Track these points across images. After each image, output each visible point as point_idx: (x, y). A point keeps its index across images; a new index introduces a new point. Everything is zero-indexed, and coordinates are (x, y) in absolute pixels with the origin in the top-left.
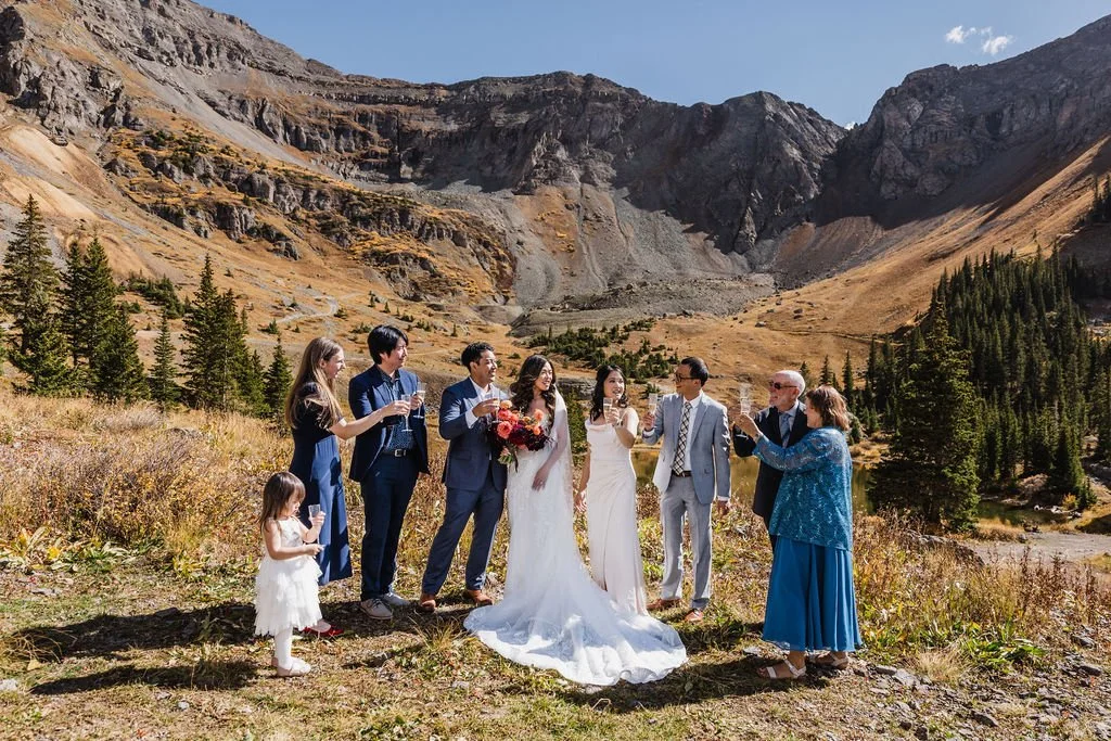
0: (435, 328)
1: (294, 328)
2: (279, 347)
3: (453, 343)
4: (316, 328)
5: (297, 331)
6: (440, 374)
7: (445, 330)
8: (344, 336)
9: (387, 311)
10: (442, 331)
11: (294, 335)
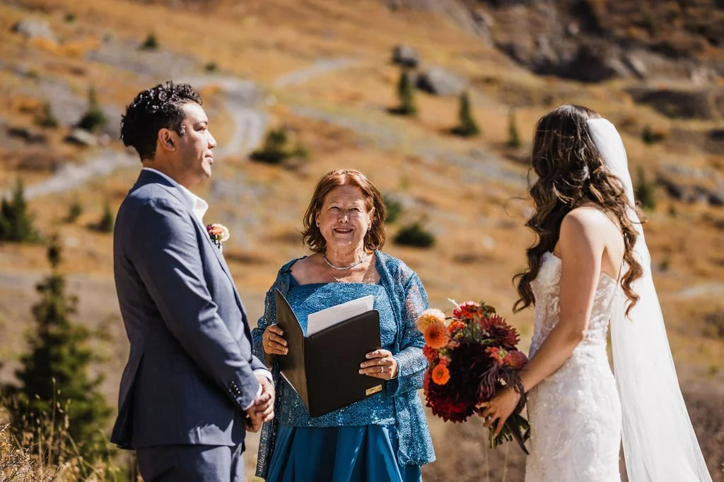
9: (466, 129)
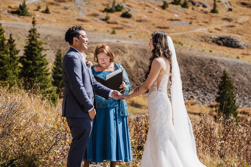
0: (194, 4)
1: (43, 9)
2: (33, 30)
3: (214, 21)
4: (66, 9)
5: (47, 11)
6: (199, 55)
7: (204, 6)
8: (95, 15)
10: (201, 7)
11: (46, 16)
